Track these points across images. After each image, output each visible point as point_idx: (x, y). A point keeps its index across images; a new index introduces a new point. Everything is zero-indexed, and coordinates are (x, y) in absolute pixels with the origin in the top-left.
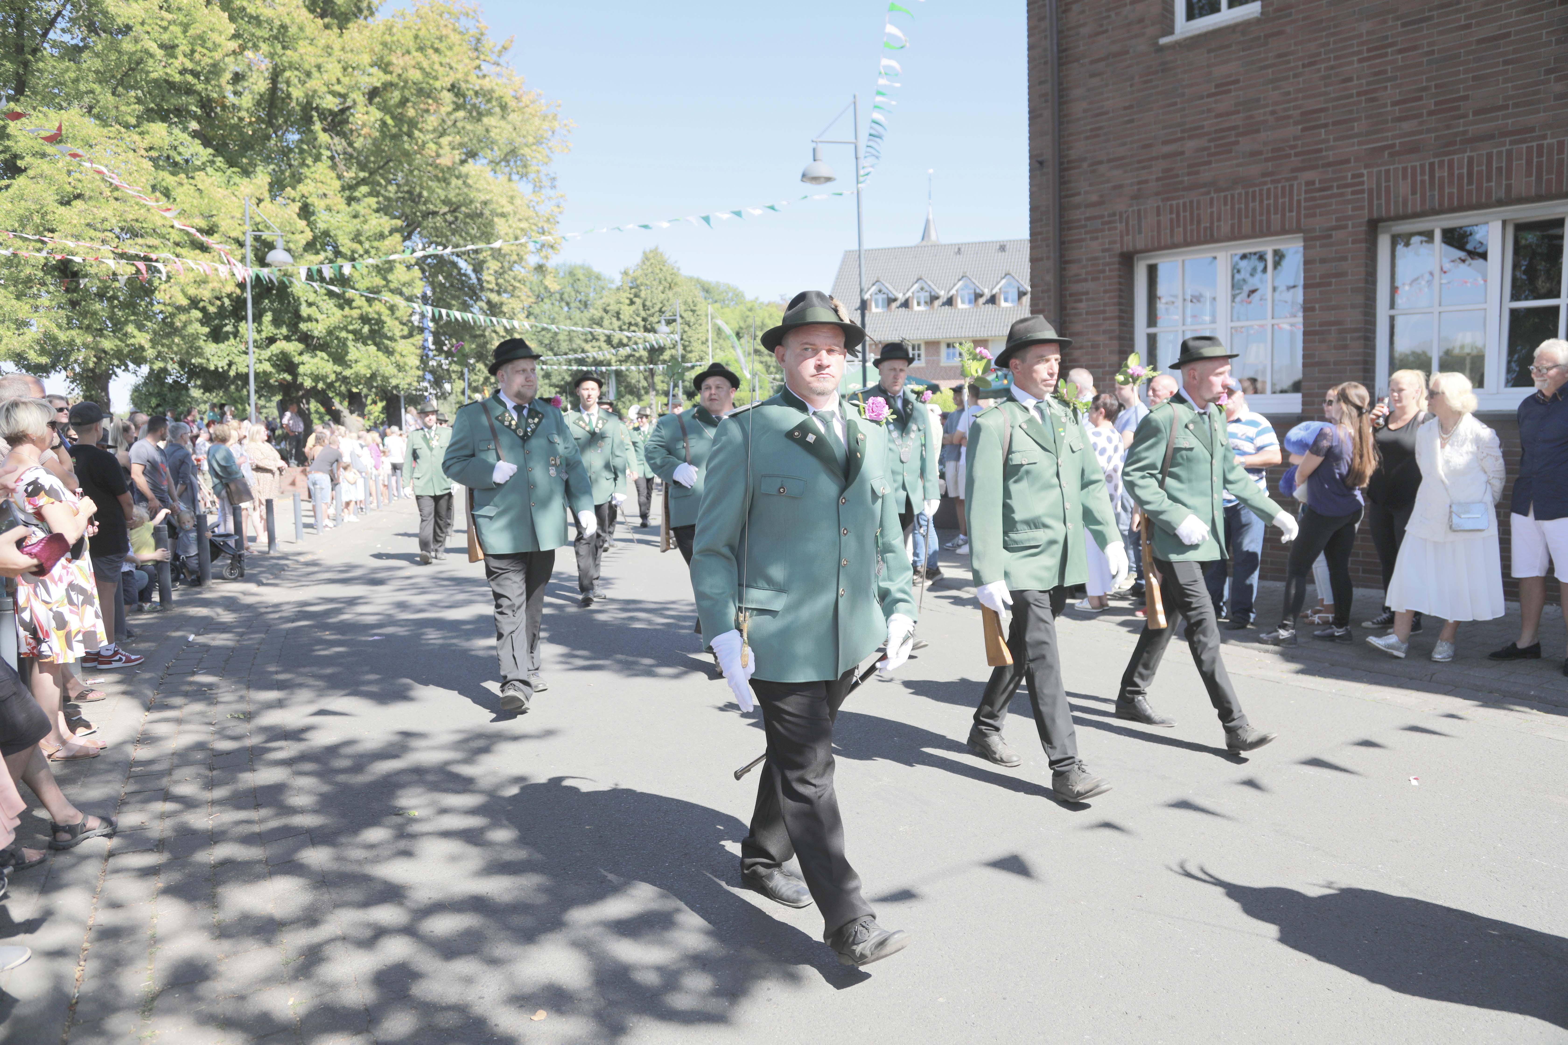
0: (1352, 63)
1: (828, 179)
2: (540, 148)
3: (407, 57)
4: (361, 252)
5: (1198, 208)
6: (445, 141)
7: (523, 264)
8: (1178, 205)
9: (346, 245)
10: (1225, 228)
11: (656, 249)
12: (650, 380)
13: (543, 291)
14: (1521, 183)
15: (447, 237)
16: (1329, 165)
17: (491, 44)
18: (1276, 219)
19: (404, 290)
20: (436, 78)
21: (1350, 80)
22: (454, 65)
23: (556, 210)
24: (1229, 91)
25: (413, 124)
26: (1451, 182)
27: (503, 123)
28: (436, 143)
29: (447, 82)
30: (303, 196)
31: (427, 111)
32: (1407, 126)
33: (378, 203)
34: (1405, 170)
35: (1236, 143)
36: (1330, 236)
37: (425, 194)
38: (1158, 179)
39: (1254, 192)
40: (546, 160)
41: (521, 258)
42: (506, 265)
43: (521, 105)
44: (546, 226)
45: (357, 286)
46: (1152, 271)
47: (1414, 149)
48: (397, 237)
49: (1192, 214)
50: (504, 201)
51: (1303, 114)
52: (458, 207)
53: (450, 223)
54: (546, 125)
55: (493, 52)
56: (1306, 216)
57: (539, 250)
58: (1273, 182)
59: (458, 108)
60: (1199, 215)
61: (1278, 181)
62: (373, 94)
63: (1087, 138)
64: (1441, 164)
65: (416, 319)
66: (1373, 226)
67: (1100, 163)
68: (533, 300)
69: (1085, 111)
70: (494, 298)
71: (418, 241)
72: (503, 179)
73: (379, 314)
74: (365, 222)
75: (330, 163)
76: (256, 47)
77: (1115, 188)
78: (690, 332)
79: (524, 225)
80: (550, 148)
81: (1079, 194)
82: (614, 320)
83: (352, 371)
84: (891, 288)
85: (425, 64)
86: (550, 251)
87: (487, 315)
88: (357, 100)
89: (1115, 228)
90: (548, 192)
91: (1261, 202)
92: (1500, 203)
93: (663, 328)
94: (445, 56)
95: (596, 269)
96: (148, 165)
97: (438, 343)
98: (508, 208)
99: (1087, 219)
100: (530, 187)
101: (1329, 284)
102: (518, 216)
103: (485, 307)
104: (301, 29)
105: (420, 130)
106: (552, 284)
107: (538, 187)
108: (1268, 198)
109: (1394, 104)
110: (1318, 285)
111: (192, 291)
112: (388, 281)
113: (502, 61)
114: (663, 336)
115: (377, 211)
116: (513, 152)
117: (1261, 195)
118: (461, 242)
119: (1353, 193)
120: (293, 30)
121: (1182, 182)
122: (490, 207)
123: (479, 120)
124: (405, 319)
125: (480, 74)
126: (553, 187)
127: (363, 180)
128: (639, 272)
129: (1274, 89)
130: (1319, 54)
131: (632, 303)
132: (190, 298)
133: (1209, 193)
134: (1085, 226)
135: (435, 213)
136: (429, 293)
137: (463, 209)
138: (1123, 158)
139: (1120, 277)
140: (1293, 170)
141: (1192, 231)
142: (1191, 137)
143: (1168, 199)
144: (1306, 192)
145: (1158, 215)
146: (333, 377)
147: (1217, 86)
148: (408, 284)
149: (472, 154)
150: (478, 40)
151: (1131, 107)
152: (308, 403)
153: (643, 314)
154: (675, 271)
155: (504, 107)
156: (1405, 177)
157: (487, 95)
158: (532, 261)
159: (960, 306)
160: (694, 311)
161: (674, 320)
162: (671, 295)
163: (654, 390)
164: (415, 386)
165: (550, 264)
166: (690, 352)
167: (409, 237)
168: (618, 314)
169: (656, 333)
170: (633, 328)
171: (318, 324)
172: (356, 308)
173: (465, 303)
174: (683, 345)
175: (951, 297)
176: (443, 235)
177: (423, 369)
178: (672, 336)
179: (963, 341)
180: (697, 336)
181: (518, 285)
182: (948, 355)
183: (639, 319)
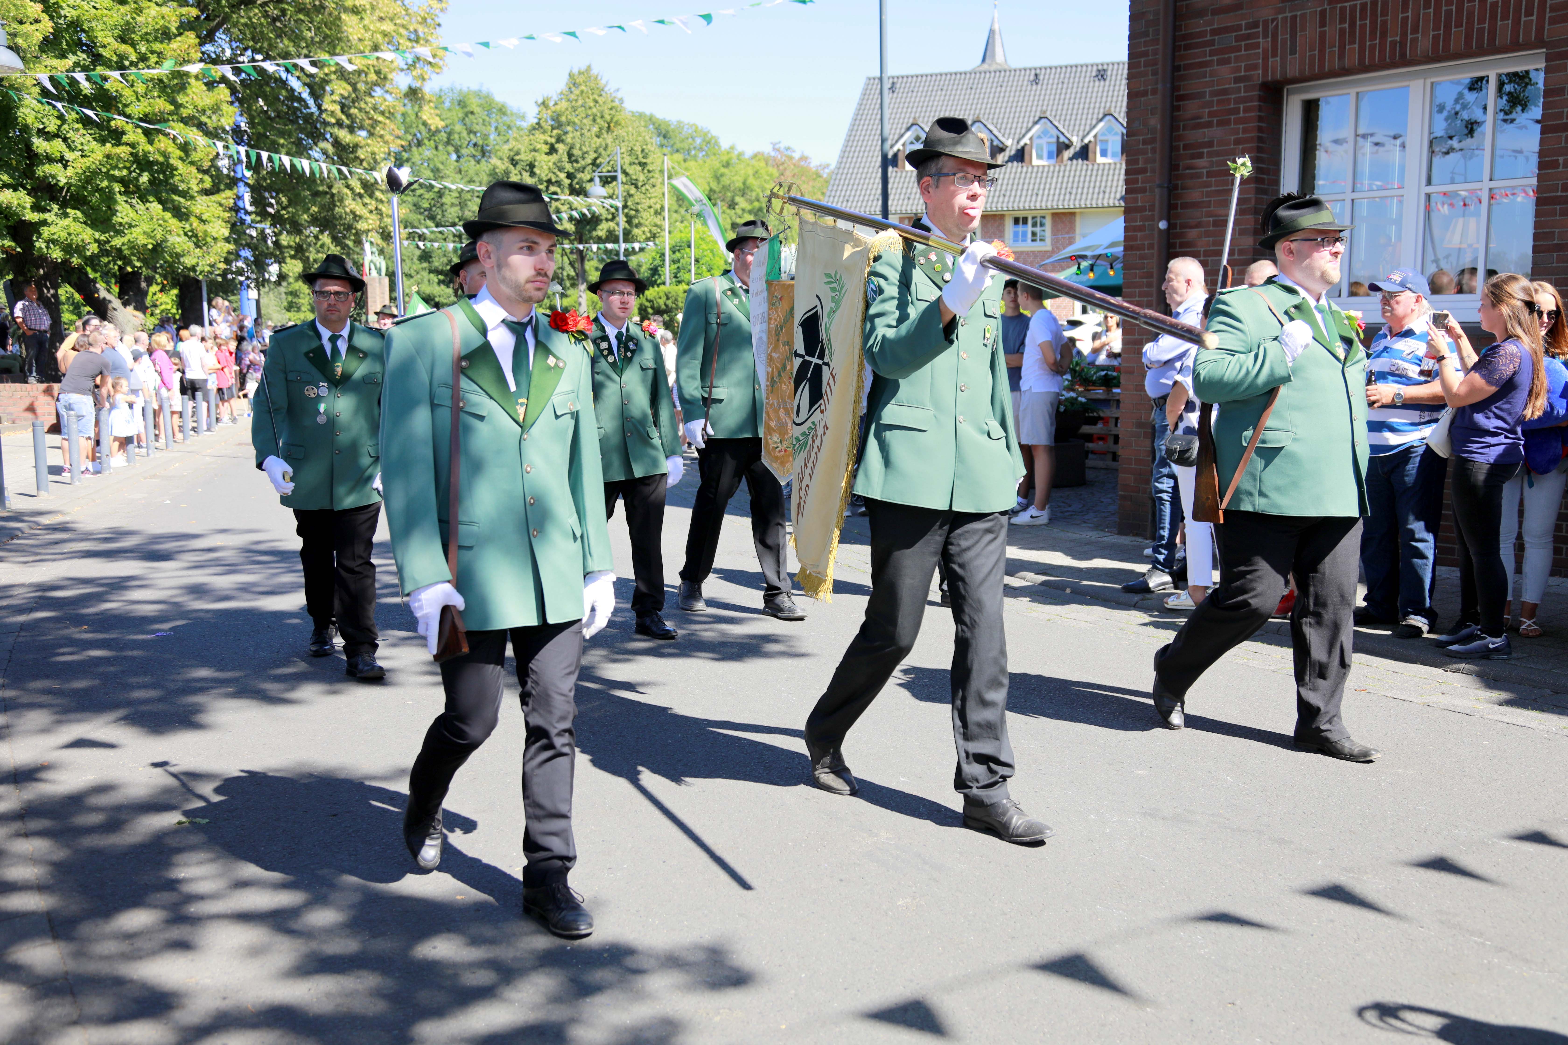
4: (133, 57)
7: (388, 86)
9: (109, 45)
10: (1425, 42)
11: (589, 68)
12: (578, 265)
13: (419, 128)
15: (269, 40)
19: (204, 119)
41: (382, 78)
42: (361, 87)
44: (420, 29)
45: (128, 111)
46: (1311, 109)
48: (191, 37)
49: (1374, 23)
53: (275, 20)
57: (411, 67)
60: (1384, 24)
65: (223, 163)
68: (405, 141)
70: (344, 136)
71: (225, 44)
73: (165, 155)
78: (637, 196)
79: (387, 27)
83: (125, 239)
86: (427, 68)
87: (333, 162)
89: (1257, 46)
93: (597, 189)
95: (499, 97)
97: (259, 202)
99: (1215, 32)
102: (378, 13)
103: (330, 150)
106: (431, 117)
110: (1564, 127)
112: (178, 106)
114: (598, 200)
118: (292, 49)
124: (206, 164)
128: (564, 105)
131: (552, 150)
134: (1212, 42)
136: (243, 125)
139: (1261, 119)
141: (1373, 49)
143: (1338, 1)
145: (1323, 24)
148: (211, 110)
152: (56, 287)
153: (568, 167)
154: (617, 103)
158: (402, 81)
159: (1035, 162)
160: (643, 165)
161: (614, 178)
162: (609, 138)
163: (585, 280)
164: (222, 266)
165: (429, 88)
166: (637, 226)
167: (209, 37)
168: (532, 166)
169: (586, 195)
170: (553, 189)
171: (65, 167)
172: (127, 144)
173: (298, 143)
174: (627, 215)
175: (1023, 148)
176: (263, 37)
177: (236, 242)
178: (610, 201)
179: (1038, 214)
180: (648, 202)
181: (380, 118)
182: (1016, 234)
183: (562, 176)
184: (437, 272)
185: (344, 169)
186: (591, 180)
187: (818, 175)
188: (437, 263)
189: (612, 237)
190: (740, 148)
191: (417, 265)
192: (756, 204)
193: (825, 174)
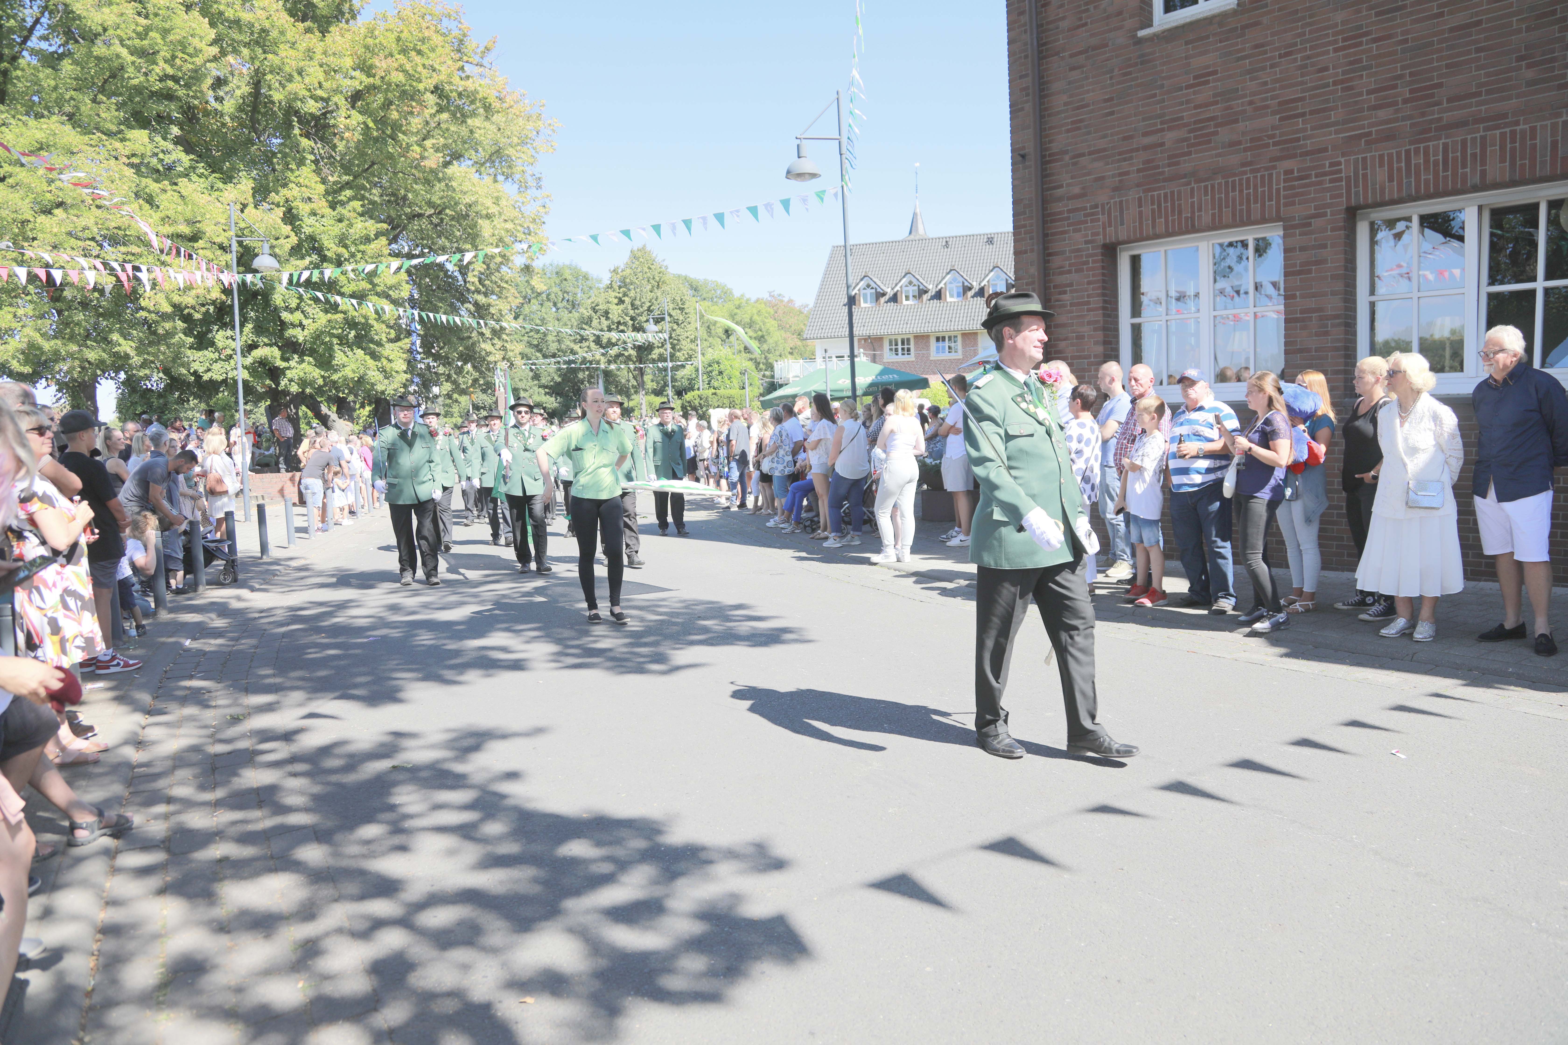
0: (1327, 52)
1: (814, 176)
2: (525, 149)
3: (389, 60)
4: (346, 255)
5: (1179, 199)
6: (428, 143)
7: (510, 265)
8: (1159, 196)
9: (332, 248)
10: (1206, 218)
11: (645, 248)
12: (639, 378)
13: (529, 292)
14: (1495, 169)
15: (433, 238)
16: (1307, 154)
17: (474, 45)
18: (1256, 207)
19: (391, 292)
20: (419, 81)
21: (1326, 69)
22: (437, 67)
23: (542, 210)
24: (1207, 82)
25: (396, 127)
26: (1427, 169)
27: (487, 124)
28: (420, 145)
29: (430, 83)
30: (287, 201)
31: (412, 113)
32: (1382, 114)
33: (362, 206)
34: (1381, 157)
35: (1216, 133)
36: (1310, 224)
37: (410, 196)
38: (1139, 171)
39: (1234, 182)
40: (531, 160)
41: (507, 260)
42: (492, 266)
43: (505, 105)
44: (531, 226)
45: (343, 290)
46: (1135, 261)
47: (1389, 137)
48: (383, 241)
49: (1173, 205)
50: (489, 202)
51: (1280, 104)
52: (444, 209)
53: (436, 226)
54: (530, 126)
55: (476, 53)
56: (1286, 205)
57: (526, 251)
58: (1252, 171)
59: (441, 110)
60: (1180, 205)
61: (1258, 170)
62: (355, 98)
63: (1068, 131)
64: (1417, 151)
65: (403, 322)
66: (1352, 214)
67: (1083, 155)
68: (521, 300)
69: (1065, 104)
70: (481, 299)
71: (404, 244)
72: (488, 180)
73: (366, 318)
74: (351, 225)
75: (314, 167)
76: (235, 51)
77: (1097, 179)
78: (679, 331)
79: (510, 225)
80: (534, 148)
81: (1061, 186)
82: (603, 319)
83: (340, 375)
84: (879, 283)
85: (408, 67)
86: (536, 252)
87: (474, 317)
88: (339, 103)
89: (1098, 220)
90: (532, 192)
91: (1241, 191)
92: (1475, 189)
93: (651, 327)
94: (428, 58)
95: (585, 268)
96: (130, 172)
97: (427, 346)
98: (494, 209)
99: (1069, 211)
100: (516, 186)
101: (1309, 272)
102: (503, 217)
103: (472, 309)
104: (282, 33)
105: (404, 133)
106: (539, 284)
107: (523, 187)
108: (1248, 188)
109: (1370, 92)
110: (1300, 273)
111: (176, 299)
112: (374, 285)
113: (485, 62)
114: (652, 334)
115: (362, 215)
116: (498, 151)
117: (1241, 184)
118: (448, 244)
119: (1331, 181)
120: (274, 34)
121: (1163, 173)
122: (474, 209)
123: (464, 122)
124: (392, 322)
125: (463, 75)
126: (539, 187)
127: (347, 183)
128: (628, 272)
129: (1251, 80)
130: (1296, 44)
131: (621, 302)
132: (174, 306)
133: (1189, 183)
134: (1068, 218)
135: (420, 216)
136: (416, 296)
137: (447, 211)
138: (1104, 150)
139: (1103, 268)
140: (1272, 160)
141: (1173, 221)
142: (1170, 129)
143: (1149, 190)
144: (1285, 181)
145: (1140, 206)
146: (320, 382)
147: (1195, 78)
148: (396, 287)
149: (457, 156)
150: (461, 42)
151: (1111, 99)
152: (297, 408)
153: (631, 312)
154: (663, 269)
155: (487, 108)
156: (1381, 165)
157: (471, 96)
158: (519, 261)
159: (949, 299)
160: (682, 309)
161: (663, 319)
162: (659, 294)
163: (644, 389)
164: (402, 390)
165: (537, 264)
166: (679, 350)
167: (395, 240)
168: (606, 314)
169: (644, 332)
170: (621, 328)
171: (303, 330)
172: (342, 312)
173: (452, 305)
174: (671, 343)
175: (940, 291)
176: (429, 237)
177: (412, 373)
178: (660, 335)
179: (952, 334)
180: (686, 334)
181: (505, 285)
182: (938, 348)
183: (628, 319)
184: (545, 387)
185: (482, 322)
186: (647, 321)
187: (801, 312)
188: (544, 381)
189: (662, 358)
190: (747, 296)
191: (531, 383)
192: (760, 333)
193: (806, 311)
